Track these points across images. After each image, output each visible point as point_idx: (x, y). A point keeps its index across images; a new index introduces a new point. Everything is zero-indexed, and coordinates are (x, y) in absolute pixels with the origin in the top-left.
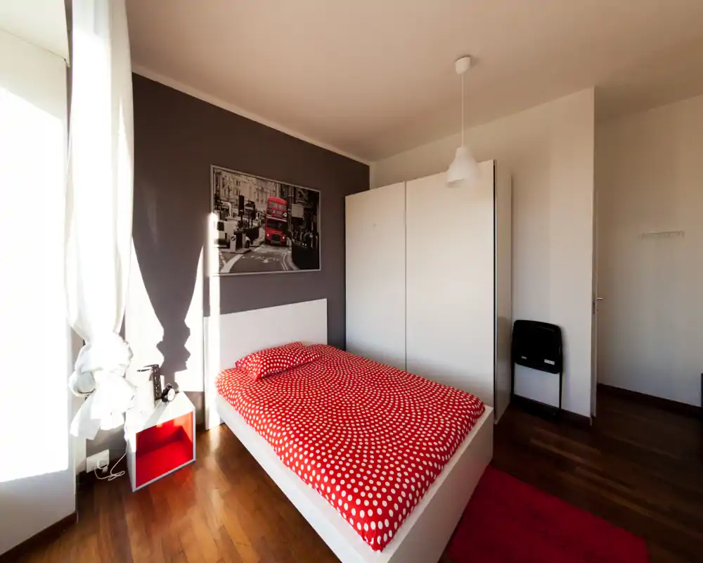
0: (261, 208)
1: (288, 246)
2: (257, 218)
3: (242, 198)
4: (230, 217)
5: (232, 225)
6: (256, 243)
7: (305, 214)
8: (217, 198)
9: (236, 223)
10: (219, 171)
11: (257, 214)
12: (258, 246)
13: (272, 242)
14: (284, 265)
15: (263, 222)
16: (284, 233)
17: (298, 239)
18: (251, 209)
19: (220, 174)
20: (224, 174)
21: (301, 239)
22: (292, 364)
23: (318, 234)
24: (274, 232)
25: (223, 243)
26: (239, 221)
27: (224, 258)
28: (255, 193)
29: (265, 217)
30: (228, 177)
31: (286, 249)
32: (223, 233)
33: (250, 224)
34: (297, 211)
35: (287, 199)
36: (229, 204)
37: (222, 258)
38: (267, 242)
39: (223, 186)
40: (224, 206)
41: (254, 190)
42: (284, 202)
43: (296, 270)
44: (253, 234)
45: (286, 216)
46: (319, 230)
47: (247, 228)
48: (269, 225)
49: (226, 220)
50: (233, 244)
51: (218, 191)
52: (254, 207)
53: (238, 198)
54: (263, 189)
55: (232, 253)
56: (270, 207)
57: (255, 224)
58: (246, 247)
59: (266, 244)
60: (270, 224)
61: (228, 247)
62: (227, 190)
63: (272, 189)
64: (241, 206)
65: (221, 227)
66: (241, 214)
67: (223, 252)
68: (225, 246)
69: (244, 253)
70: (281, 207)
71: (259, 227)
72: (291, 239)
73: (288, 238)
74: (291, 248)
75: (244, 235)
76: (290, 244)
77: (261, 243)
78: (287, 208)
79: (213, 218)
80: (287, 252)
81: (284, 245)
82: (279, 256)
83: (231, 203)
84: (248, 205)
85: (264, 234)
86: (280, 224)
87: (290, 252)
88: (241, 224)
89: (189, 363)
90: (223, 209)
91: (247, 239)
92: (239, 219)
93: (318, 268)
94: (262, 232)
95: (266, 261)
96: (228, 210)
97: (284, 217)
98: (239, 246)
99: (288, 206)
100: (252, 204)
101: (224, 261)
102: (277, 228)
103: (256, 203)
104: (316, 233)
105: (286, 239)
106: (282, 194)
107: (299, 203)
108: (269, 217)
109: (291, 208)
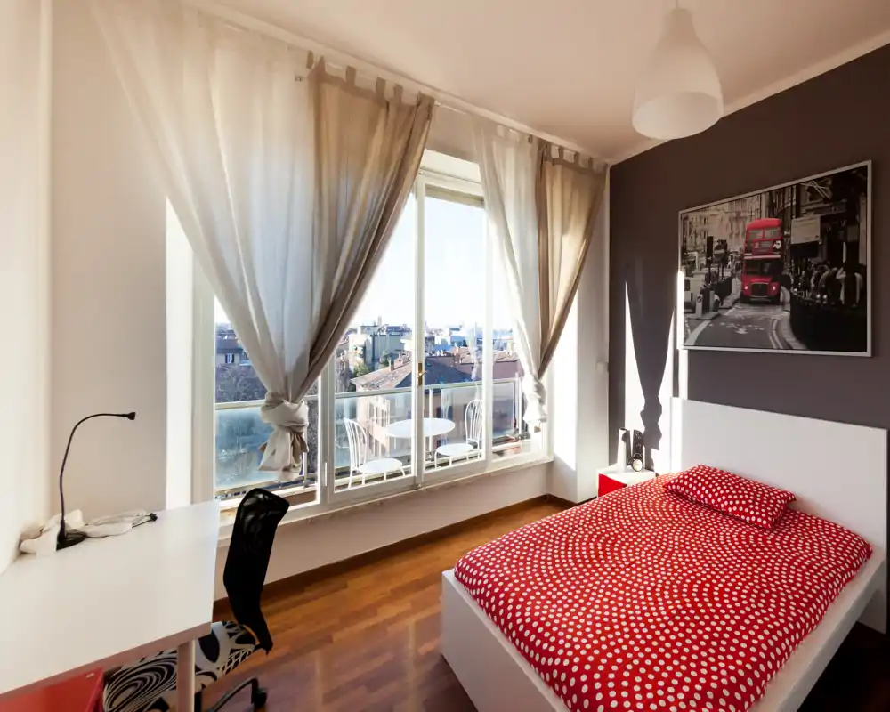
0: (736, 246)
1: (783, 304)
2: (730, 263)
3: (710, 240)
4: (696, 271)
5: (699, 281)
6: (728, 302)
7: (823, 232)
8: (684, 250)
9: (703, 277)
10: (685, 215)
11: (730, 258)
12: (730, 308)
13: (755, 298)
14: (774, 339)
15: (738, 268)
16: (773, 281)
17: (806, 287)
18: (722, 251)
19: (686, 218)
20: (691, 216)
21: (813, 285)
22: (713, 501)
23: (863, 270)
24: (756, 281)
25: (689, 306)
26: (706, 274)
27: (690, 326)
28: (727, 226)
29: (741, 258)
30: (695, 217)
31: (779, 309)
32: (689, 292)
33: (720, 275)
34: (805, 230)
35: (782, 214)
36: (696, 254)
37: (687, 325)
38: (744, 299)
39: (690, 231)
40: (692, 257)
41: (726, 221)
42: (774, 220)
43: (799, 350)
44: (724, 289)
45: (778, 247)
46: (866, 258)
47: (716, 283)
48: (749, 270)
49: (692, 276)
50: (699, 306)
51: (685, 241)
52: (726, 247)
53: (705, 241)
54: (739, 213)
55: (697, 319)
56: (751, 238)
57: (727, 274)
58: (714, 311)
59: (742, 303)
60: (750, 268)
61: (694, 312)
62: (694, 237)
63: (754, 205)
64: (709, 252)
65: (687, 286)
66: (709, 263)
67: (689, 319)
68: (690, 310)
69: (712, 319)
70: (769, 233)
71: (733, 276)
72: (788, 289)
73: (782, 288)
74: (788, 307)
75: (712, 292)
76: (788, 298)
77: (735, 302)
78: (782, 231)
79: (681, 277)
80: (781, 315)
81: (775, 301)
82: (766, 321)
83: (698, 251)
84: (718, 248)
85: (740, 287)
86: (768, 265)
87: (786, 314)
88: (709, 277)
89: (661, 443)
90: (689, 263)
91: (716, 297)
92: (706, 270)
93: (865, 350)
94: (737, 284)
95: (742, 331)
96: (694, 262)
97: (775, 250)
98: (706, 309)
99: (785, 226)
100: (723, 244)
101: (689, 331)
102: (762, 275)
103: (728, 242)
104: (854, 266)
105: (779, 290)
106: (771, 207)
107: (808, 211)
108: (748, 257)
109: (789, 228)
